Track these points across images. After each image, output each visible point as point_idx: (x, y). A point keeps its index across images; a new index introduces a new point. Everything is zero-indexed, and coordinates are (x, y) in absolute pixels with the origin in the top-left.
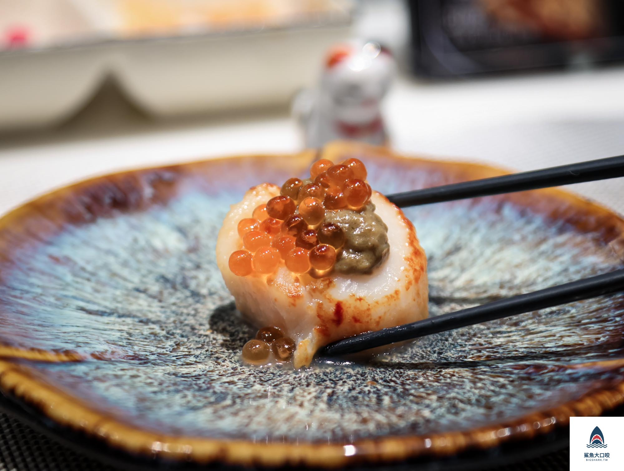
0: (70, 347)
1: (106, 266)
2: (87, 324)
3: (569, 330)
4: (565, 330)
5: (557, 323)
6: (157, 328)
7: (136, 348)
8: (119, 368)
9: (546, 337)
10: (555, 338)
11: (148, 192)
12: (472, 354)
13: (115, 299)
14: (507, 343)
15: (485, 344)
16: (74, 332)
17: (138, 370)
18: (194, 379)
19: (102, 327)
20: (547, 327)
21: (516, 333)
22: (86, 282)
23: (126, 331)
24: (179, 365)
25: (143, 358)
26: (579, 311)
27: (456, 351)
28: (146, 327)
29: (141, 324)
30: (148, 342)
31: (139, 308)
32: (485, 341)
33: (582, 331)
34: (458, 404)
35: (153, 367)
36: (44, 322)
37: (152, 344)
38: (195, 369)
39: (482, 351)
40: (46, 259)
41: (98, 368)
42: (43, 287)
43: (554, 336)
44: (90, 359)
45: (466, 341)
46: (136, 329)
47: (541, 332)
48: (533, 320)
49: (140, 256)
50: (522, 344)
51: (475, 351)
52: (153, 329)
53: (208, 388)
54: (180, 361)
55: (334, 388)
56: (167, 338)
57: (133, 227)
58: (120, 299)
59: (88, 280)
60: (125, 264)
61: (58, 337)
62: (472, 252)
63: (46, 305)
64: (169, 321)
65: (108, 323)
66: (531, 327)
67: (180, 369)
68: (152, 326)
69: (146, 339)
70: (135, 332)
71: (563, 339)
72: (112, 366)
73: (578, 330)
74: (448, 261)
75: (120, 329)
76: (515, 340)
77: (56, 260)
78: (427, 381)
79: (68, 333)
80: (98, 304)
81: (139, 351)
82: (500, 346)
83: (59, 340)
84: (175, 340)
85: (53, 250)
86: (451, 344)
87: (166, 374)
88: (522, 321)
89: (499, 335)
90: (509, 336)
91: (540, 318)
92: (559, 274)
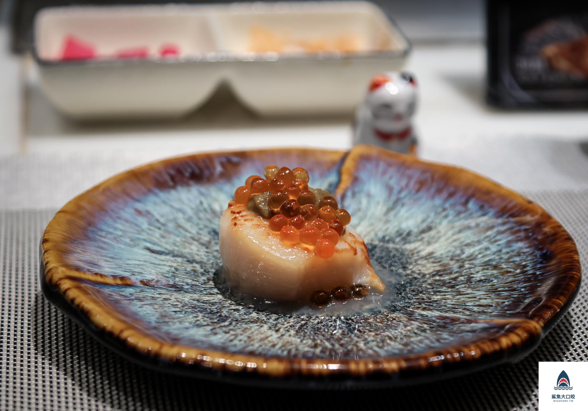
0: (126, 274)
1: (175, 220)
2: (148, 260)
3: (487, 294)
4: (484, 294)
5: (481, 289)
6: (198, 267)
7: (177, 279)
8: (158, 293)
9: (469, 298)
10: (475, 299)
11: (219, 169)
12: (414, 306)
13: (175, 244)
14: (441, 300)
15: (426, 299)
16: (135, 264)
17: (171, 295)
18: (211, 305)
19: (157, 262)
20: (473, 291)
21: (450, 293)
22: (157, 230)
23: (174, 267)
24: (204, 294)
25: (179, 287)
26: (499, 281)
27: (404, 302)
28: (191, 265)
29: (187, 263)
30: (188, 276)
31: (191, 251)
32: (427, 297)
33: (495, 296)
34: (387, 340)
35: (184, 294)
36: (116, 255)
37: (190, 278)
38: (214, 298)
39: (422, 304)
40: (133, 211)
41: (142, 291)
42: (124, 231)
43: (475, 298)
44: (139, 284)
45: (414, 296)
46: (183, 266)
47: (468, 294)
48: (465, 285)
49: (202, 215)
50: (451, 302)
51: (417, 303)
52: (195, 267)
53: (217, 313)
54: (206, 291)
55: (308, 321)
56: (203, 274)
57: (202, 194)
58: (178, 244)
59: (159, 229)
60: (189, 220)
61: (121, 267)
62: (438, 232)
63: (121, 243)
64: (209, 263)
65: (163, 260)
66: (462, 290)
67: (203, 297)
68: (195, 265)
69: (187, 273)
70: (181, 268)
71: (480, 301)
72: (153, 291)
73: (493, 296)
74: (420, 238)
75: (170, 265)
76: (448, 298)
77: (139, 212)
78: (375, 321)
79: (130, 264)
80: (161, 246)
81: (178, 282)
82: (435, 301)
83: (121, 269)
84: (208, 276)
85: (139, 206)
86: (403, 297)
87: (191, 299)
88: (458, 285)
89: (438, 294)
90: (445, 295)
91: (470, 284)
92: (494, 253)
